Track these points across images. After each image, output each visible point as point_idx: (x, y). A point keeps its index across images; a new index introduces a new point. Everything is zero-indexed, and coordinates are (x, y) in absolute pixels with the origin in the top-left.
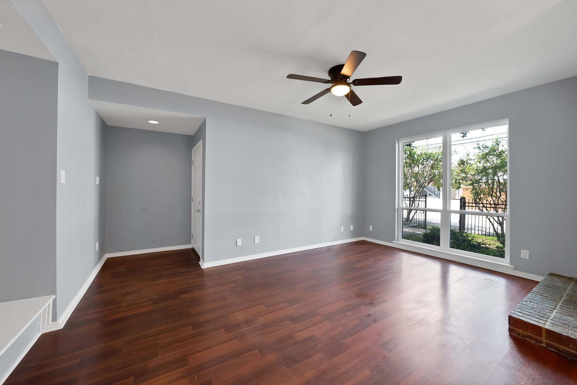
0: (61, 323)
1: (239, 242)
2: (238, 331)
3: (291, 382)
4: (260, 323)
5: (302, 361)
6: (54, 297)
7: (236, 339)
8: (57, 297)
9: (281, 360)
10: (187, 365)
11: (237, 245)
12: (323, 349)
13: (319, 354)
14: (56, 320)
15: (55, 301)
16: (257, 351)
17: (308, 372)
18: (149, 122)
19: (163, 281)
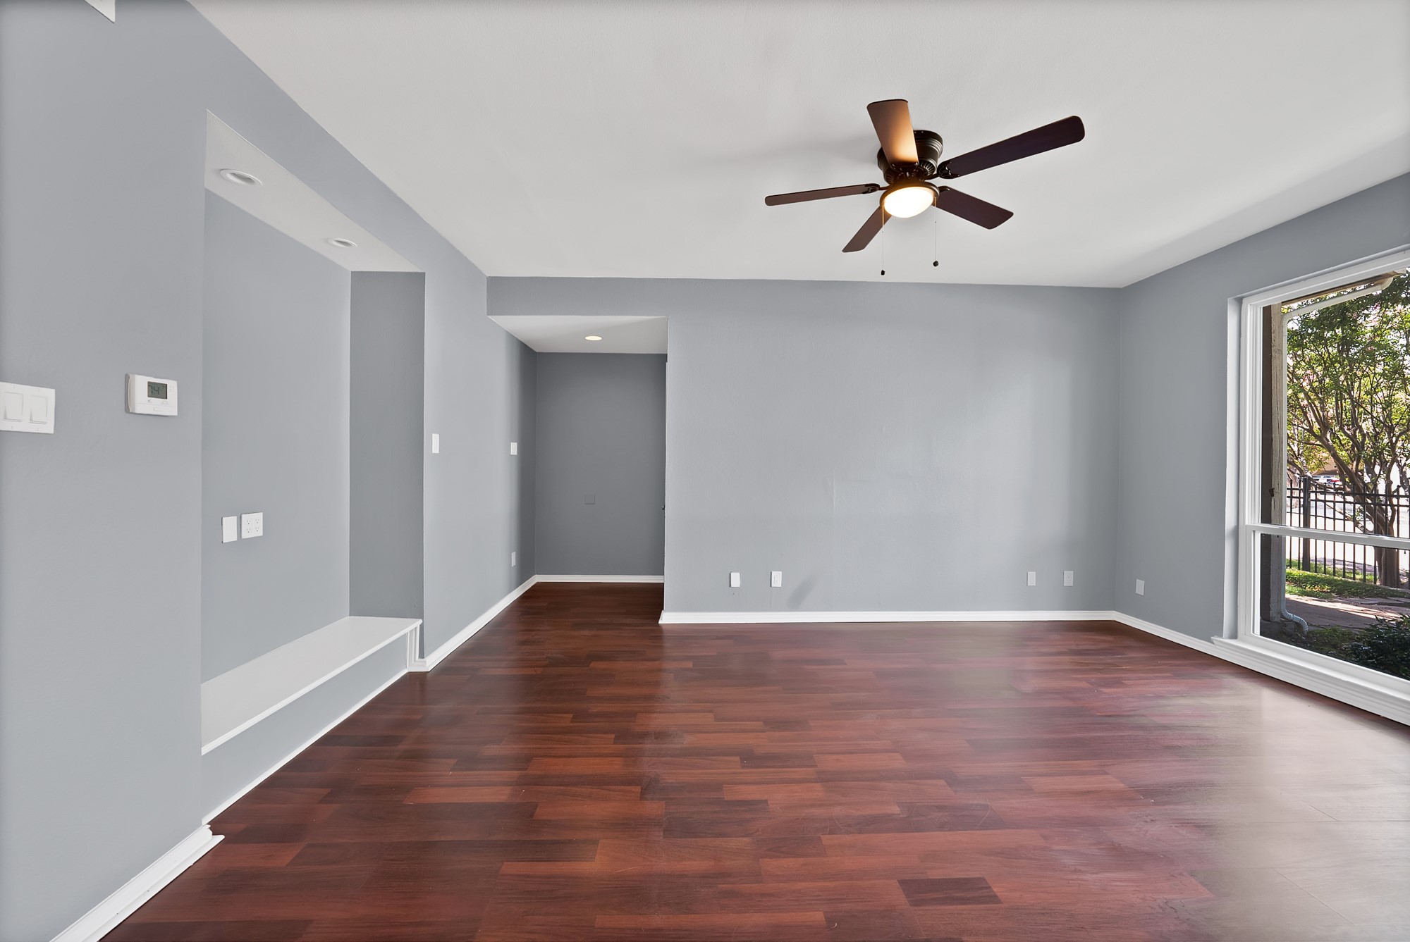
0: (431, 662)
1: (736, 580)
2: (635, 746)
3: (651, 861)
4: (683, 743)
5: (701, 837)
6: (421, 621)
7: (621, 757)
8: (425, 623)
9: (664, 819)
10: (526, 769)
11: (730, 586)
12: (760, 833)
13: (745, 839)
14: (423, 658)
15: (422, 626)
16: (638, 789)
17: (695, 860)
18: (587, 338)
19: (586, 632)
